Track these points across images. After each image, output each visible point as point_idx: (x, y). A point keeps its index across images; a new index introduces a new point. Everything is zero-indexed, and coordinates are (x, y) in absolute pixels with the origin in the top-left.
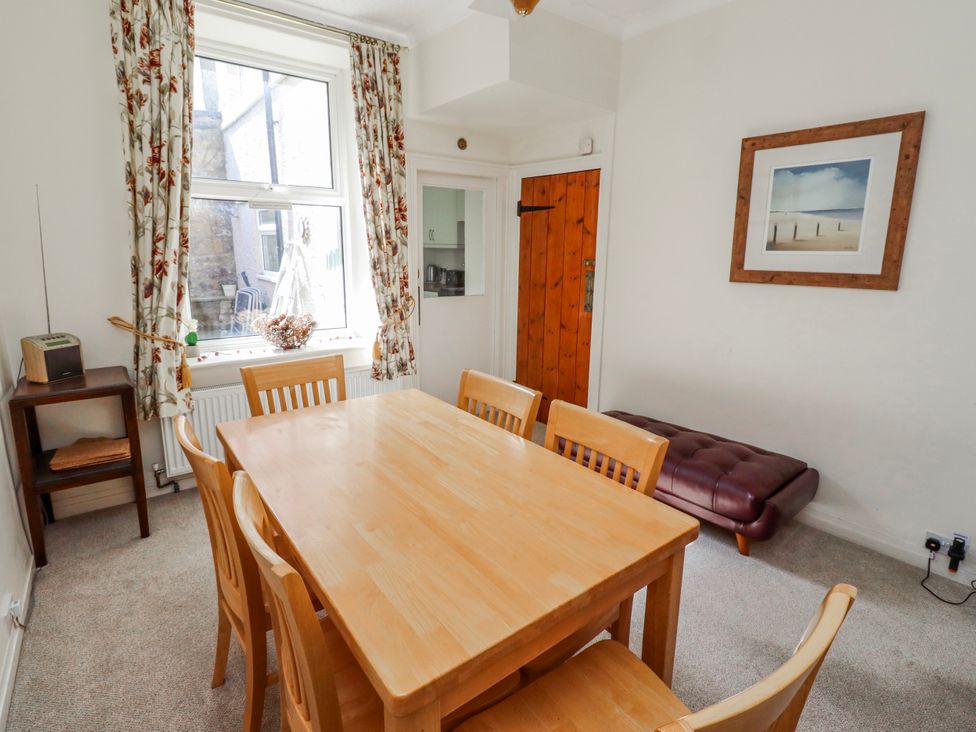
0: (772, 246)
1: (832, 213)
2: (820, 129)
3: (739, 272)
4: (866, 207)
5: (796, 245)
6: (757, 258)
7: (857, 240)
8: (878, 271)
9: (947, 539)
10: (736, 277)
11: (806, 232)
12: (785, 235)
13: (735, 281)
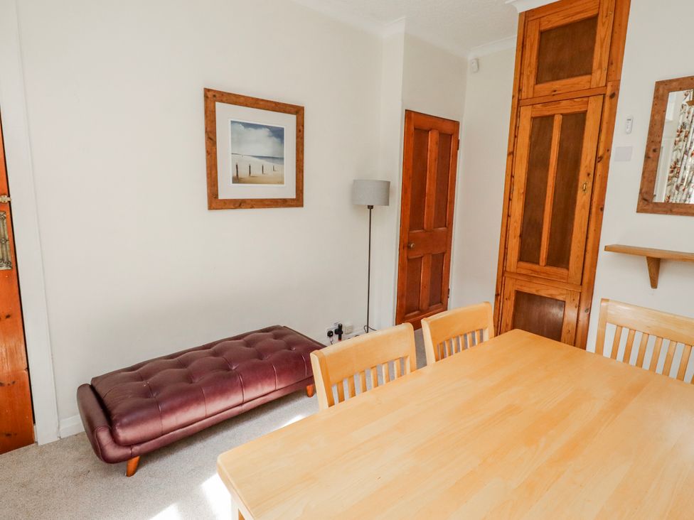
0: (237, 180)
1: (268, 159)
2: (257, 99)
3: (215, 202)
4: (285, 157)
5: (252, 180)
6: (228, 190)
7: (283, 178)
8: (294, 197)
9: (333, 328)
10: (213, 205)
11: (256, 172)
12: (243, 173)
13: (214, 209)
